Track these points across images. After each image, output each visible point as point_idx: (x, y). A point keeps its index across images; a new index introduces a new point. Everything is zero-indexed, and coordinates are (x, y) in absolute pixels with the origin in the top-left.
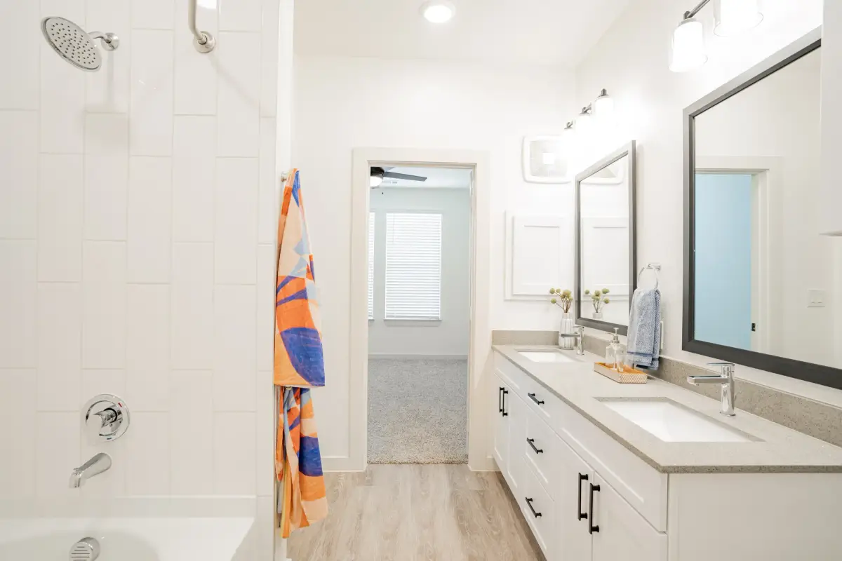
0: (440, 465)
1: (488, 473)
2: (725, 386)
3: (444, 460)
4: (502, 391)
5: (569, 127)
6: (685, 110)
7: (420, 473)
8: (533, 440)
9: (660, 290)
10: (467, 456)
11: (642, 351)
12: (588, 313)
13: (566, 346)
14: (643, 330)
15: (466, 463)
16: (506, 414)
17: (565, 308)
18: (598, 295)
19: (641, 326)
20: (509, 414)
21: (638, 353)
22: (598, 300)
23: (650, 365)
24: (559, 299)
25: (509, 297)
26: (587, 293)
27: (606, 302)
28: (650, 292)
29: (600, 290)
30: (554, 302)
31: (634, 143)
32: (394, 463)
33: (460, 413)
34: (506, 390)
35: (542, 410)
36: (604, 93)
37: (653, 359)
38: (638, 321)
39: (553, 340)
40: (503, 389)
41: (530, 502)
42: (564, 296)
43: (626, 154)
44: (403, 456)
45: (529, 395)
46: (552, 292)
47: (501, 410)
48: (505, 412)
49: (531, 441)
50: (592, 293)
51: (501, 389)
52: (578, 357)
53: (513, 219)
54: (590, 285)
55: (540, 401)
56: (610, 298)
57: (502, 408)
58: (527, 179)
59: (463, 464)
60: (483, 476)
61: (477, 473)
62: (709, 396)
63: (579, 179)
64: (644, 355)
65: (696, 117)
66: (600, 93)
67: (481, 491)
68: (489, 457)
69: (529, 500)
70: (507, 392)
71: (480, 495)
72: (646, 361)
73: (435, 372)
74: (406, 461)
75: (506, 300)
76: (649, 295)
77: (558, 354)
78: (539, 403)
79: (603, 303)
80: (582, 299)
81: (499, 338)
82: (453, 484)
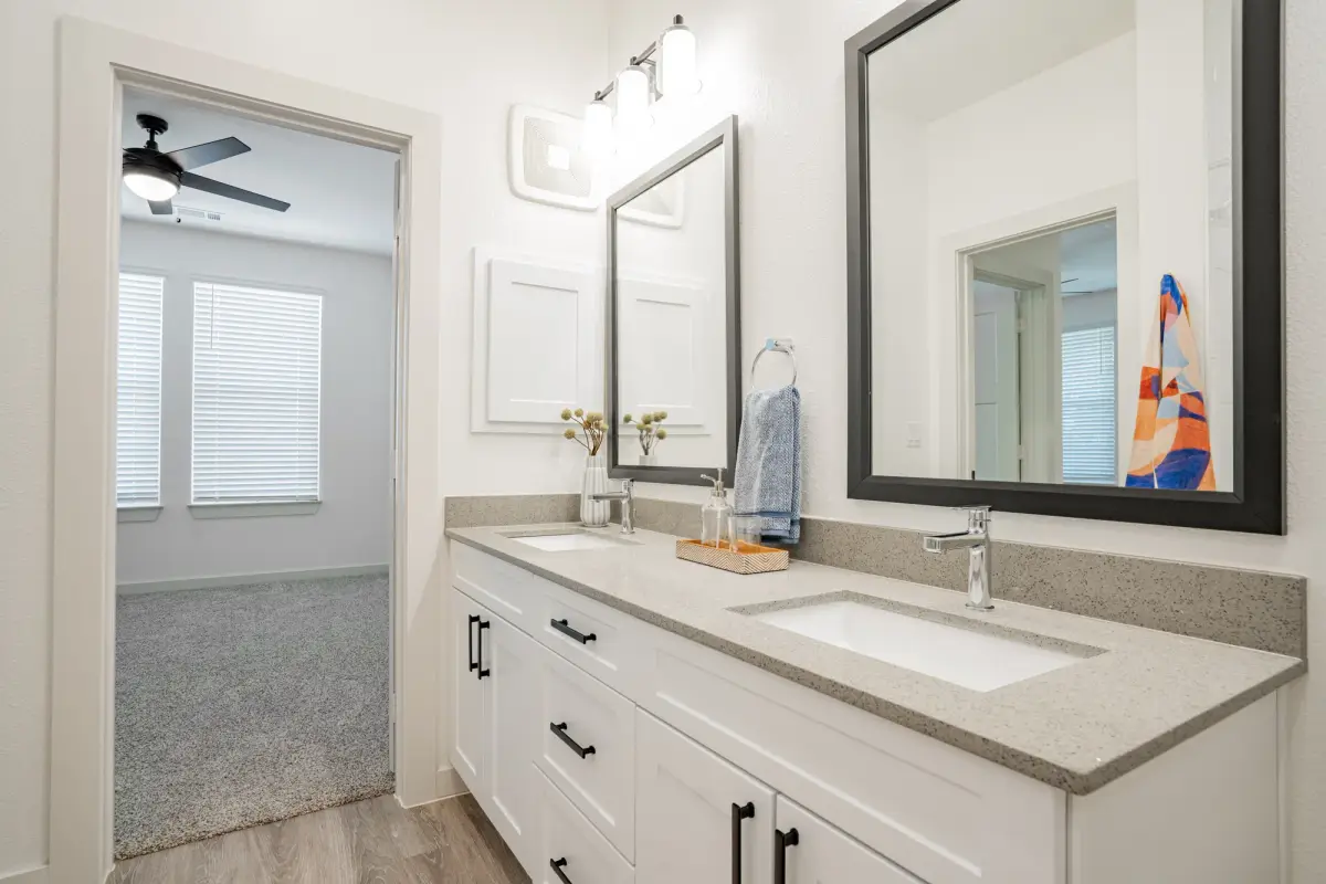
0: (328, 813)
1: (442, 804)
2: (976, 552)
3: (336, 797)
4: (475, 625)
5: (600, 97)
6: (847, 43)
7: (275, 849)
8: (564, 726)
9: (799, 389)
10: (392, 776)
11: (773, 507)
12: (630, 455)
13: (596, 521)
14: (771, 466)
15: (392, 791)
16: (487, 673)
17: (592, 448)
18: (647, 422)
19: (768, 460)
20: (494, 672)
21: (762, 513)
22: (649, 430)
23: (787, 534)
24: (579, 431)
25: (479, 426)
26: (627, 419)
27: (661, 436)
28: (783, 392)
29: (652, 413)
30: (570, 435)
31: (735, 118)
32: (202, 839)
33: (369, 680)
34: (483, 620)
35: (591, 654)
36: (678, 20)
37: (792, 523)
38: (761, 449)
39: (570, 512)
40: (477, 619)
41: (562, 867)
42: (588, 425)
43: (719, 142)
44: (228, 812)
45: (554, 624)
46: (566, 416)
47: (473, 666)
48: (483, 669)
49: (559, 729)
50: (637, 419)
51: (473, 619)
52: (624, 537)
53: (489, 266)
54: (633, 406)
55: (587, 634)
56: (667, 431)
57: (475, 661)
58: (519, 191)
59: (385, 797)
60: (434, 813)
61: (417, 810)
62: (911, 579)
63: (613, 203)
64: (776, 514)
65: (871, 57)
66: (671, 22)
67: (431, 856)
68: (444, 768)
69: (558, 865)
70: (487, 625)
71: (429, 864)
72: (780, 527)
73: (309, 604)
74: (234, 824)
75: (474, 434)
76: (782, 397)
77: (582, 536)
78: (584, 639)
79: (656, 439)
80: (621, 432)
81: (460, 513)
82: (361, 855)
